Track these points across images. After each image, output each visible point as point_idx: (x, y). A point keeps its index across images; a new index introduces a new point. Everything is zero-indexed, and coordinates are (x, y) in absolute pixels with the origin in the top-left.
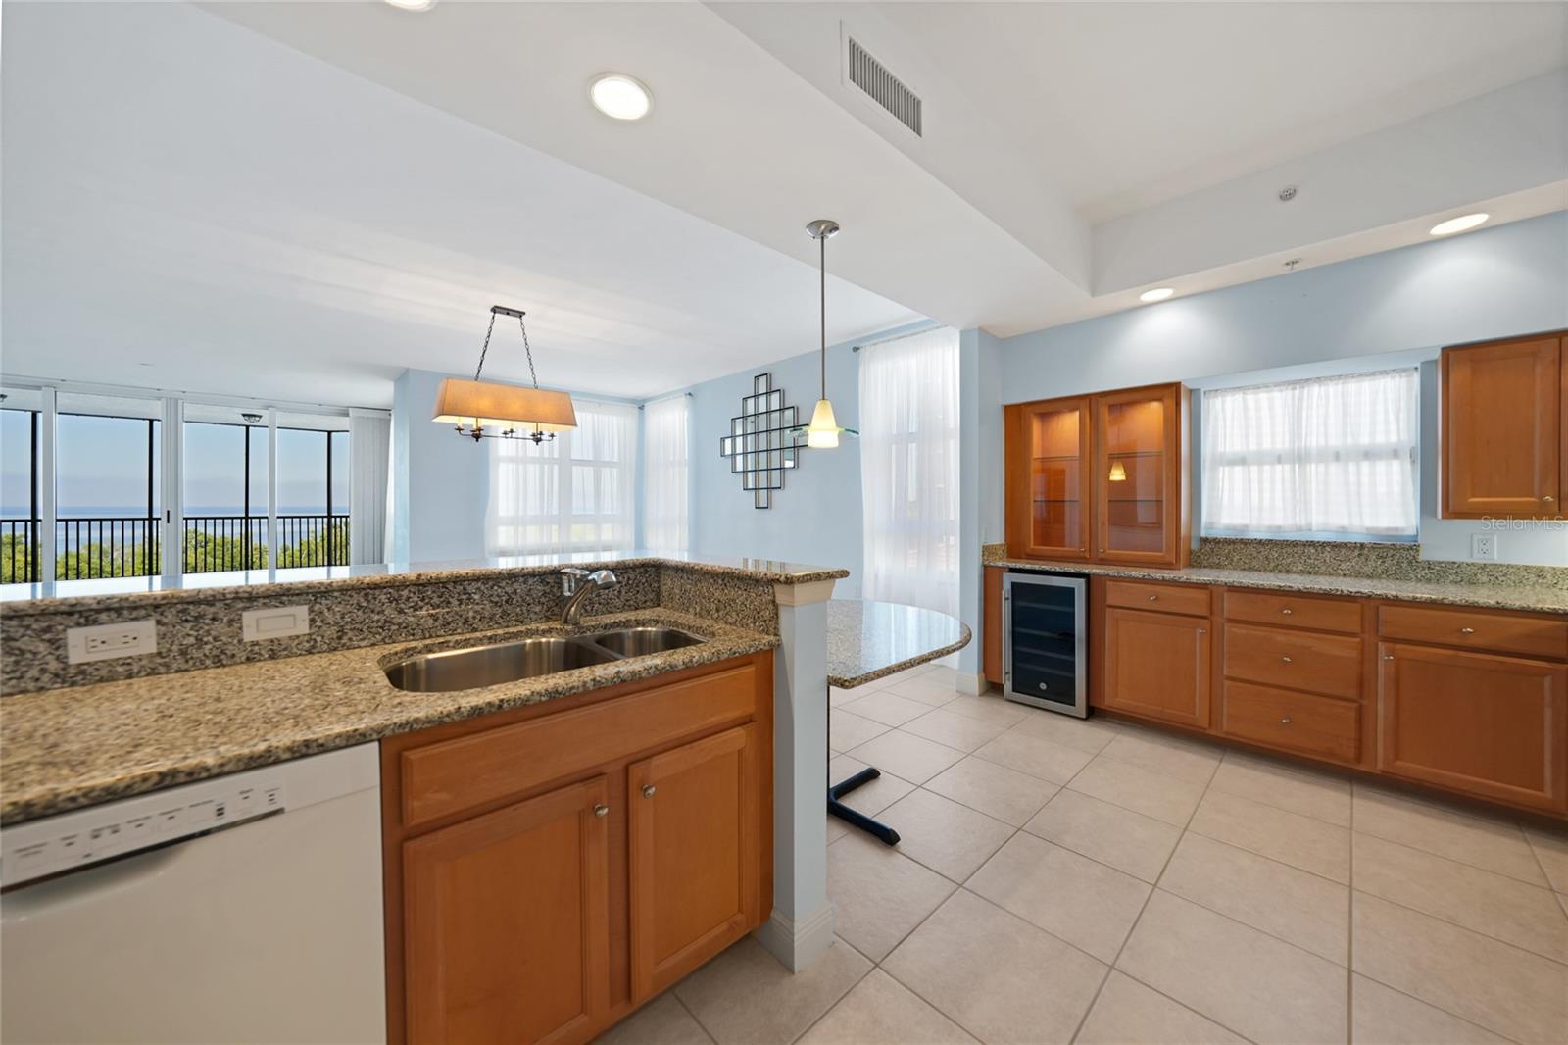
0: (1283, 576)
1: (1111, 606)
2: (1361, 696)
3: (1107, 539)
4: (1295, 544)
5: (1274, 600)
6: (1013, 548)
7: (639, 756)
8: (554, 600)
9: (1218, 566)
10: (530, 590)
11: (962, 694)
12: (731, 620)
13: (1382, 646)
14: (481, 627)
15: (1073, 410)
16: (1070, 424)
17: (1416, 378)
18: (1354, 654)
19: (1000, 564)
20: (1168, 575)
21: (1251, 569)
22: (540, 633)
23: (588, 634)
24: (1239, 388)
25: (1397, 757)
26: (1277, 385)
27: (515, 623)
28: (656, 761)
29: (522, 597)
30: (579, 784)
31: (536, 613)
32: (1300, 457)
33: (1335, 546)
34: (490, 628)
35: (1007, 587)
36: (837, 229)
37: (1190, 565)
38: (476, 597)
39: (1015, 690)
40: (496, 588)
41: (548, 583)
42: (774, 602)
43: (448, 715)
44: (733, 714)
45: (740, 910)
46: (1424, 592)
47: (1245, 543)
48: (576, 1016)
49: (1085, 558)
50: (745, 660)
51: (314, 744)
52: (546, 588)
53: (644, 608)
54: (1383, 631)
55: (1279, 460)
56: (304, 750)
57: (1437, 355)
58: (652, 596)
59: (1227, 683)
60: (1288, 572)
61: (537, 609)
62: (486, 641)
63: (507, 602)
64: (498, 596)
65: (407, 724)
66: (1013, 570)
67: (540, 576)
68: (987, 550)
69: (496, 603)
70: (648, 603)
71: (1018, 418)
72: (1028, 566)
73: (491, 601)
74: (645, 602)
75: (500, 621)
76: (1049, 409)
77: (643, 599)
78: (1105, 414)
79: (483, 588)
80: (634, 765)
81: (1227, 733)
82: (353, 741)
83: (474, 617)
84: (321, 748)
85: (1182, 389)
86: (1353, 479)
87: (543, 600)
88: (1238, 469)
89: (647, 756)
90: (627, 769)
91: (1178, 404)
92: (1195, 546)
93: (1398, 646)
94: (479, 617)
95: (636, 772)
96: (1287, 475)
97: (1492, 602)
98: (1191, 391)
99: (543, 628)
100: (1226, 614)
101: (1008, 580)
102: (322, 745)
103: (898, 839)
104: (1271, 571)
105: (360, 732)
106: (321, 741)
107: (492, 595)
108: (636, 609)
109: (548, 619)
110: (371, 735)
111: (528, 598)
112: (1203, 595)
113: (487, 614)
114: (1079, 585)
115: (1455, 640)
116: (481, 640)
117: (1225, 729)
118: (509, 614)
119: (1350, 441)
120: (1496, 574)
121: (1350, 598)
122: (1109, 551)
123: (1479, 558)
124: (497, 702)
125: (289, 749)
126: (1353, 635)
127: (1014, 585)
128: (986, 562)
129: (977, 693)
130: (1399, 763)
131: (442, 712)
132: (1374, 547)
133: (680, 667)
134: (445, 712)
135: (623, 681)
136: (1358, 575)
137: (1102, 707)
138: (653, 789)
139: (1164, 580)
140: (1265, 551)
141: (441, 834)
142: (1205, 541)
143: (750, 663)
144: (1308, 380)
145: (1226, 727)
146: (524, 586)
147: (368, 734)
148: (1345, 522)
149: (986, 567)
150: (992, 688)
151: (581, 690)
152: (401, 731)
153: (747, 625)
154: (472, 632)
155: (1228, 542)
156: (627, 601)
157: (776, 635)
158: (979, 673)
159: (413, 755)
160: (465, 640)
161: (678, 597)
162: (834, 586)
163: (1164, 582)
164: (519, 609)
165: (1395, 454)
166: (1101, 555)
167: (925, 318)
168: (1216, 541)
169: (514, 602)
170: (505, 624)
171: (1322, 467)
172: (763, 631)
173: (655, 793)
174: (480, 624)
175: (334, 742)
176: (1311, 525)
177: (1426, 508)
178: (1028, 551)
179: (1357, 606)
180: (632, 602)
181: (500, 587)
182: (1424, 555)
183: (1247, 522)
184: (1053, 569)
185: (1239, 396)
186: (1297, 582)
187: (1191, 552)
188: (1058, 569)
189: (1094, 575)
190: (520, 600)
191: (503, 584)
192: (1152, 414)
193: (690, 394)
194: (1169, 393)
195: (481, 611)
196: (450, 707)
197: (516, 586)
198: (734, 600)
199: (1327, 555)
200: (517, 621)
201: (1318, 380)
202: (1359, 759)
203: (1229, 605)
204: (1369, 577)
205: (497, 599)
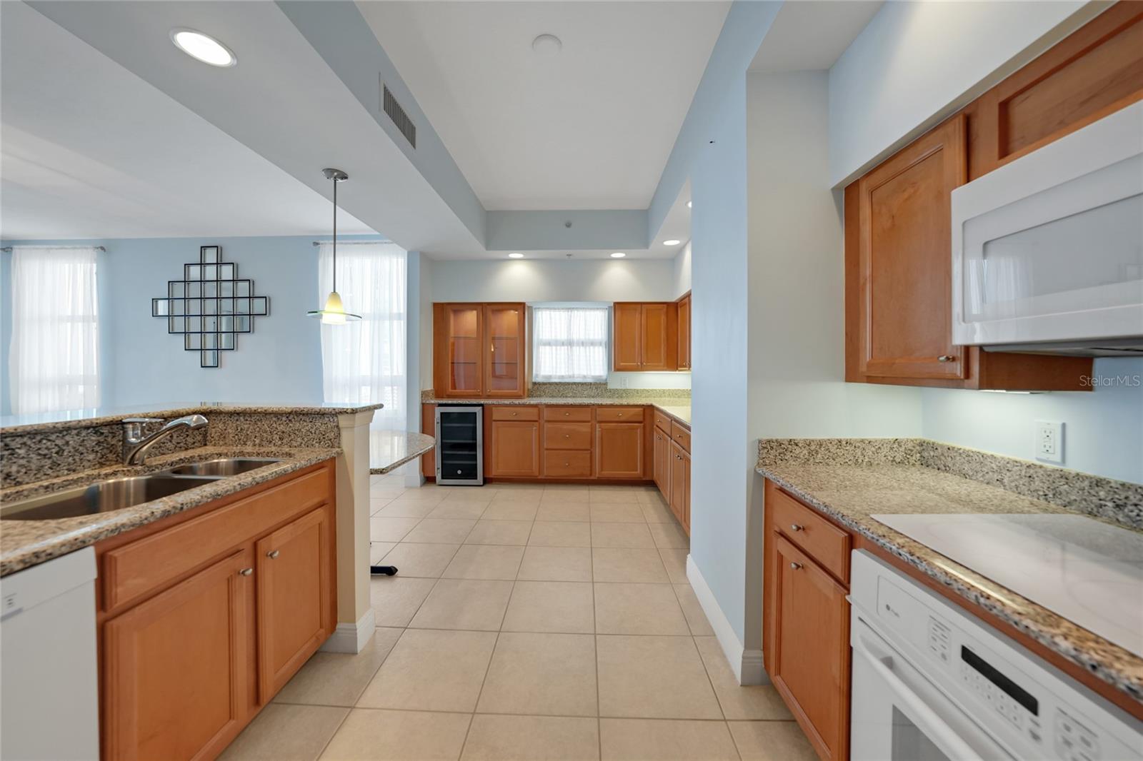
0: (564, 399)
1: (495, 421)
2: (591, 447)
3: (491, 386)
4: (568, 384)
5: (563, 410)
6: (439, 392)
7: (263, 535)
8: (108, 448)
9: (540, 396)
10: (84, 440)
11: (409, 487)
12: (295, 444)
13: (597, 425)
14: (27, 480)
15: (472, 310)
16: (471, 318)
17: (607, 312)
18: (589, 430)
19: (433, 402)
20: (521, 401)
21: (553, 397)
22: (102, 476)
23: (157, 471)
24: (548, 308)
25: (602, 470)
26: (563, 309)
27: (66, 472)
28: (275, 535)
29: (74, 448)
30: (228, 559)
31: (89, 461)
32: (570, 343)
33: (582, 384)
34: (38, 479)
35: (438, 416)
36: (346, 178)
37: (528, 396)
38: (22, 452)
39: (443, 478)
40: (44, 441)
41: (102, 433)
42: (337, 426)
43: (146, 519)
44: (316, 500)
45: (321, 627)
46: (609, 401)
47: (551, 384)
48: (226, 723)
49: (479, 395)
50: (320, 466)
51: (43, 555)
52: (100, 438)
53: (193, 448)
54: (598, 419)
55: (563, 344)
56: (34, 560)
57: (612, 305)
58: (199, 438)
59: (545, 452)
60: (566, 397)
61: (91, 457)
62: (42, 491)
63: (57, 453)
64: (47, 448)
65: (116, 529)
66: (440, 405)
67: (94, 427)
68: (424, 394)
69: (45, 455)
70: (196, 444)
71: (443, 312)
72: (450, 402)
73: (39, 454)
74: (194, 443)
75: (50, 472)
76: (460, 307)
77: (192, 441)
78: (489, 313)
79: (29, 442)
80: (261, 541)
81: (546, 476)
82: (75, 548)
83: (18, 472)
84: (49, 557)
85: (526, 307)
86: (588, 354)
87: (97, 448)
88: (547, 347)
89: (268, 534)
90: (255, 545)
91: (524, 313)
92: (530, 386)
93: (603, 424)
94: (24, 470)
95: (263, 545)
96: (566, 351)
97: (626, 403)
98: (529, 307)
99: (104, 472)
100: (545, 419)
101: (438, 411)
102: (50, 554)
103: (396, 570)
104: (560, 397)
105: (80, 540)
106: (49, 551)
107: (39, 449)
108: (186, 449)
109: (102, 465)
110: (90, 541)
111: (81, 448)
112: (535, 410)
113: (33, 467)
114: (478, 410)
115: (617, 420)
116: (36, 490)
117: (545, 474)
118: (59, 465)
119: (587, 337)
120: (627, 392)
121: (587, 406)
122: (492, 391)
123: (623, 388)
124: (179, 506)
125: (22, 561)
126: (589, 422)
127: (442, 413)
128: (424, 402)
129: (419, 485)
130: (603, 472)
131: (141, 518)
132: (595, 384)
133: (290, 472)
134: (144, 517)
135: (258, 483)
136: (590, 396)
137: (491, 476)
138: (277, 553)
139: (519, 404)
140: (558, 387)
141: (137, 610)
142: (535, 384)
143: (322, 467)
144: (573, 308)
145: (546, 473)
146: (76, 438)
147: (87, 540)
148: (585, 373)
149: (423, 404)
150: (429, 480)
151: (233, 492)
152: (112, 535)
153: (312, 445)
154: (16, 485)
155: (544, 384)
156: (178, 443)
157: (339, 447)
158: (420, 473)
159: (116, 553)
160: (17, 492)
161: (231, 436)
162: (373, 414)
163: (520, 405)
164: (71, 458)
165: (601, 344)
166: (489, 394)
167: (378, 233)
168: (540, 384)
169: (65, 454)
170: (55, 474)
171: (578, 348)
172: (328, 446)
173: (278, 555)
174: (25, 477)
175: (60, 550)
176: (574, 375)
177: (609, 368)
178: (448, 393)
179: (589, 409)
180: (182, 444)
181: (50, 440)
182: (609, 387)
183: (550, 374)
184: (464, 403)
185: (548, 312)
186: (570, 401)
187: (528, 390)
188: (467, 402)
189: (486, 404)
190: (72, 450)
191: (53, 437)
192: (511, 316)
193: (102, 248)
194: (520, 307)
195: (27, 464)
196: (147, 513)
197: (67, 438)
198: (299, 430)
199: (580, 388)
200: (68, 470)
201: (577, 309)
202: (591, 475)
203: (547, 414)
204: (593, 397)
205: (46, 452)
